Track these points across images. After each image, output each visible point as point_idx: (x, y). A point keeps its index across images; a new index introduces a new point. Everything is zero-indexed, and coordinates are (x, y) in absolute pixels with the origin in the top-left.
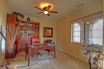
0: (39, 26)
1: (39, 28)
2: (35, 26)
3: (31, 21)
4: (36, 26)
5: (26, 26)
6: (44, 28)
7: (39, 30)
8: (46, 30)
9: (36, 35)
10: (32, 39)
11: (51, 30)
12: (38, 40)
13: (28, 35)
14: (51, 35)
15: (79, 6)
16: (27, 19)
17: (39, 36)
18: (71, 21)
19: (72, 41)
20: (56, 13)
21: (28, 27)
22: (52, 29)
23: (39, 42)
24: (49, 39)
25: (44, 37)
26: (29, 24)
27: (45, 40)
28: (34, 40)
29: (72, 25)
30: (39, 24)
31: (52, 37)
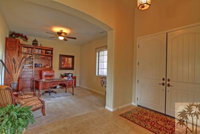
0: (52, 53)
1: (52, 57)
2: (46, 53)
3: (39, 45)
4: (48, 53)
5: (31, 52)
6: (61, 56)
7: (52, 59)
8: (63, 58)
9: (48, 67)
10: (41, 71)
11: (71, 59)
12: (50, 74)
13: (35, 67)
14: (71, 67)
15: (101, 33)
16: (32, 42)
17: (52, 67)
18: (96, 49)
19: (97, 75)
20: (75, 38)
21: (34, 54)
22: (73, 57)
23: (52, 76)
24: (68, 72)
25: (61, 68)
26: (37, 50)
27: (63, 74)
28: (44, 73)
29: (97, 53)
30: (52, 51)
31: (72, 69)
